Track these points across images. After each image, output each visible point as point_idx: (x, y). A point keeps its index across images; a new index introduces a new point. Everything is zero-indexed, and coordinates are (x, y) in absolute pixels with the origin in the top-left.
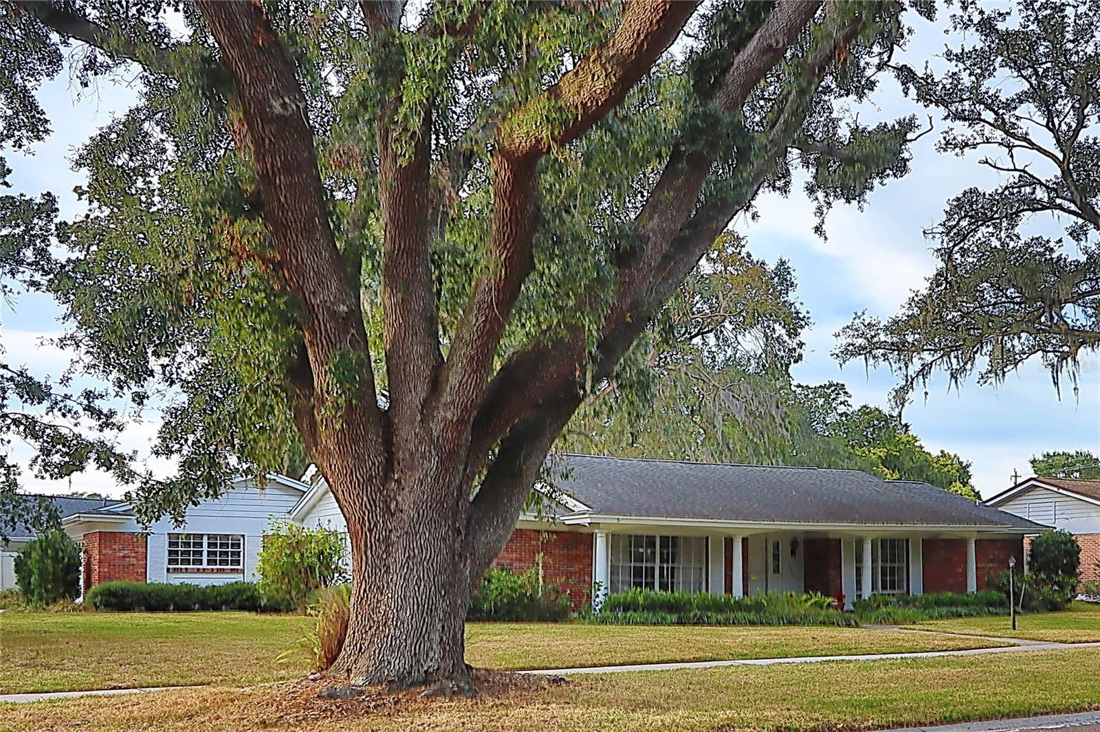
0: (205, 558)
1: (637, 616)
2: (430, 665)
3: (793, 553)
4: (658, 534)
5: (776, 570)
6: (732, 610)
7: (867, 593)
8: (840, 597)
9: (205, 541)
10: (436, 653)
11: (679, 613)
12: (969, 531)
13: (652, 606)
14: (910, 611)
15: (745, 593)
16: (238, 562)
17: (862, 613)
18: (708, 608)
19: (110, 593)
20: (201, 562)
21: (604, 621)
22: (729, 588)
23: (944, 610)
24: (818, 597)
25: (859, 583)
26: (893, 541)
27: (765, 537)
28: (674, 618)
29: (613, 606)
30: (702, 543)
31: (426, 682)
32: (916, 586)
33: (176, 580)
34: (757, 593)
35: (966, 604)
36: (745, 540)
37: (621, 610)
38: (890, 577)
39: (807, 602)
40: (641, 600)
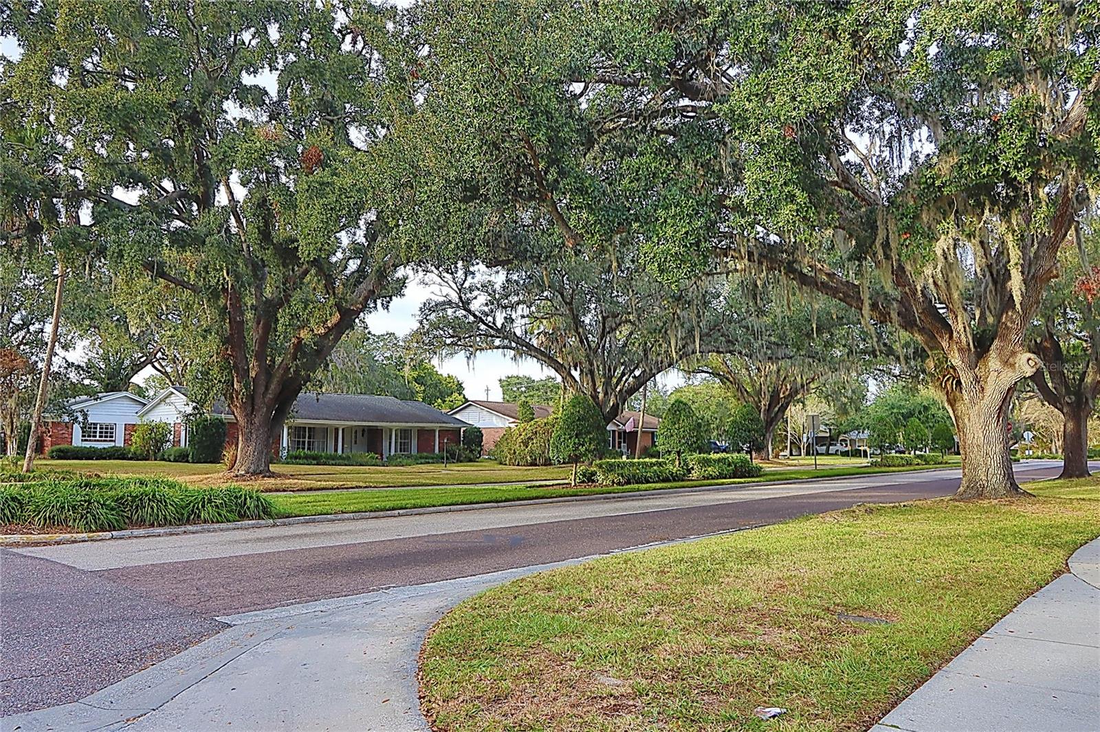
0: (98, 434)
1: (301, 461)
2: (261, 468)
3: (363, 435)
4: (307, 426)
5: (356, 443)
6: (338, 459)
7: (393, 453)
8: (382, 455)
9: (98, 426)
10: (263, 465)
11: (317, 460)
12: (436, 426)
13: (306, 457)
14: (409, 461)
15: (343, 452)
16: (112, 437)
17: (391, 461)
18: (328, 459)
19: (60, 450)
20: (95, 436)
21: (288, 463)
22: (336, 450)
23: (423, 461)
24: (372, 454)
25: (390, 449)
26: (405, 430)
27: (352, 427)
28: (315, 462)
29: (290, 457)
30: (325, 430)
31: (260, 473)
32: (414, 451)
33: (87, 445)
34: (348, 453)
35: (433, 458)
36: (343, 430)
37: (294, 459)
38: (404, 447)
39: (368, 456)
40: (302, 454)
